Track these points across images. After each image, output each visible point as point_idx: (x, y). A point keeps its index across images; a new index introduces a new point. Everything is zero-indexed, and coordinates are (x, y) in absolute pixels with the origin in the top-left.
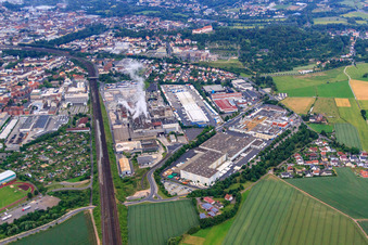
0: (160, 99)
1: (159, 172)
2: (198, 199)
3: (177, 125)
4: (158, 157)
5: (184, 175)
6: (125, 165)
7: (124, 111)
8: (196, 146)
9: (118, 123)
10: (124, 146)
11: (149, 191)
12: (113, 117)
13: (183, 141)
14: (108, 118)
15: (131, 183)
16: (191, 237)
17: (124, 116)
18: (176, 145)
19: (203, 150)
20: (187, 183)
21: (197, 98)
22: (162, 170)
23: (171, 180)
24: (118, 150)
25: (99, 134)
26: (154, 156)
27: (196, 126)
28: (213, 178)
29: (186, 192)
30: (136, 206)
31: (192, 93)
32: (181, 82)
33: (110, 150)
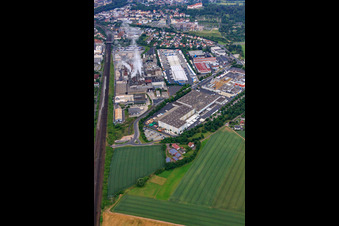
0: (155, 60)
1: (143, 121)
2: (167, 145)
3: (162, 83)
4: (144, 108)
5: (160, 124)
6: (119, 114)
7: (126, 70)
8: (173, 100)
9: (121, 79)
10: (121, 99)
11: (132, 136)
12: (118, 74)
13: (166, 96)
14: (114, 75)
15: (121, 129)
16: (157, 177)
17: (126, 74)
18: (159, 99)
19: (179, 104)
20: (162, 131)
21: (183, 61)
22: (146, 119)
23: (152, 128)
24: (116, 101)
25: (105, 88)
26: (141, 108)
27: (177, 84)
28: (182, 128)
29: (160, 138)
30: (120, 149)
31: (180, 57)
32: (173, 48)
33: (110, 101)
